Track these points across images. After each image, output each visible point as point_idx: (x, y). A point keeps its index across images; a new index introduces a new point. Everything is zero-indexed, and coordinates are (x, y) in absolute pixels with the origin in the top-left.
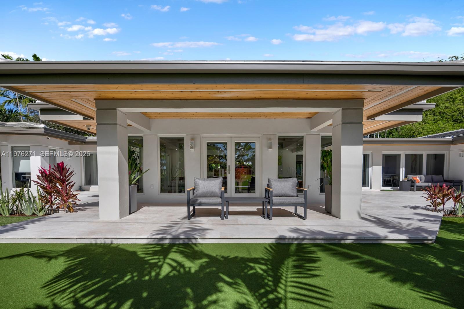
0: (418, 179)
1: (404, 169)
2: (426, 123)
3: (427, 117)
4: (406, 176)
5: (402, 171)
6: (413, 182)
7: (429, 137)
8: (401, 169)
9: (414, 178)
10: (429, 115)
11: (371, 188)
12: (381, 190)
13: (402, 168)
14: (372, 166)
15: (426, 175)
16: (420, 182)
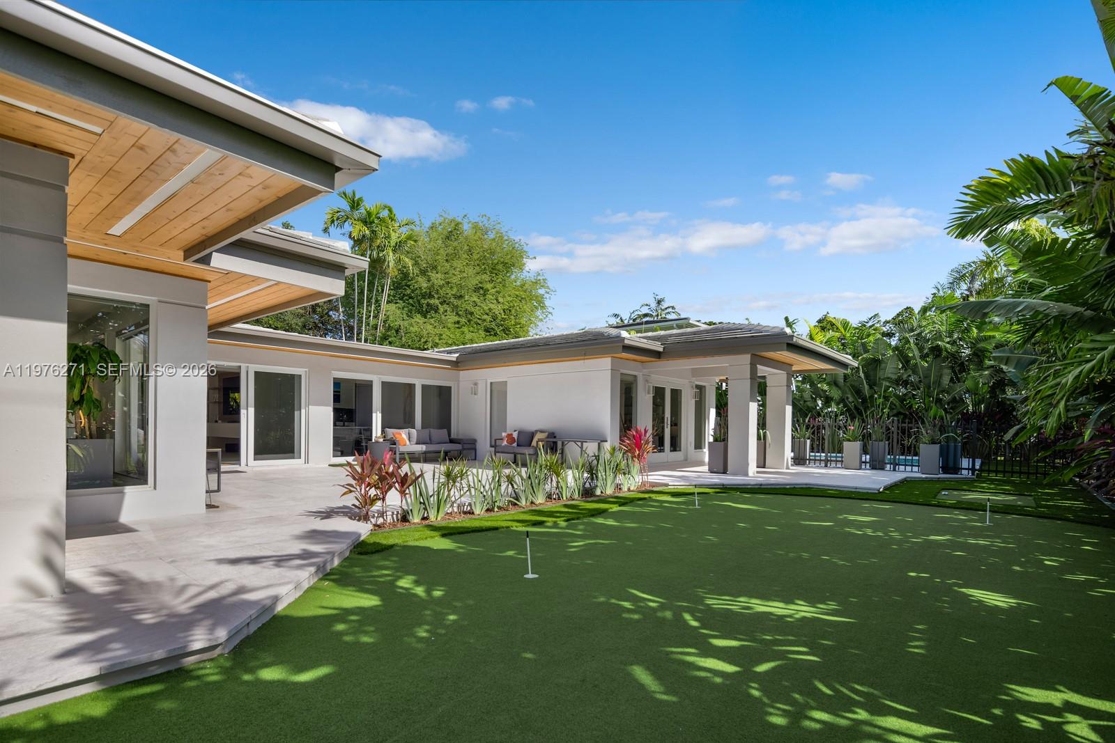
0: (404, 436)
1: (380, 415)
2: (444, 327)
3: (446, 316)
4: (383, 431)
5: (377, 419)
6: (395, 444)
7: (443, 352)
8: (374, 415)
9: (397, 436)
10: (448, 312)
11: (307, 461)
12: (329, 465)
13: (376, 413)
14: (308, 405)
15: (420, 428)
16: (408, 442)
